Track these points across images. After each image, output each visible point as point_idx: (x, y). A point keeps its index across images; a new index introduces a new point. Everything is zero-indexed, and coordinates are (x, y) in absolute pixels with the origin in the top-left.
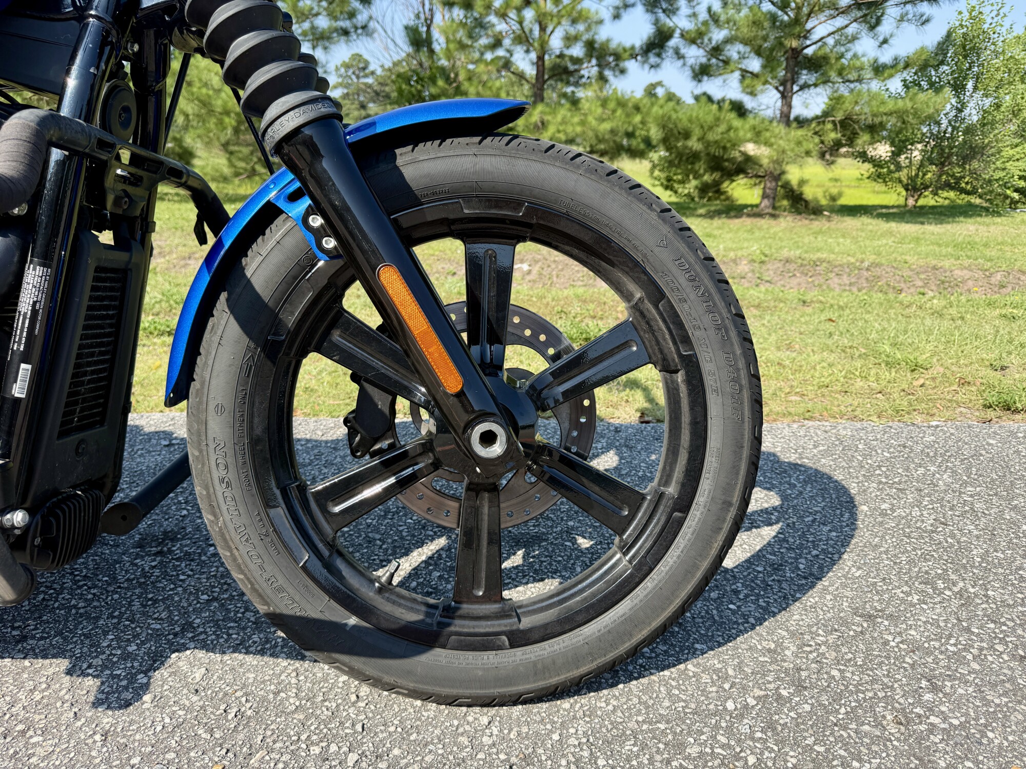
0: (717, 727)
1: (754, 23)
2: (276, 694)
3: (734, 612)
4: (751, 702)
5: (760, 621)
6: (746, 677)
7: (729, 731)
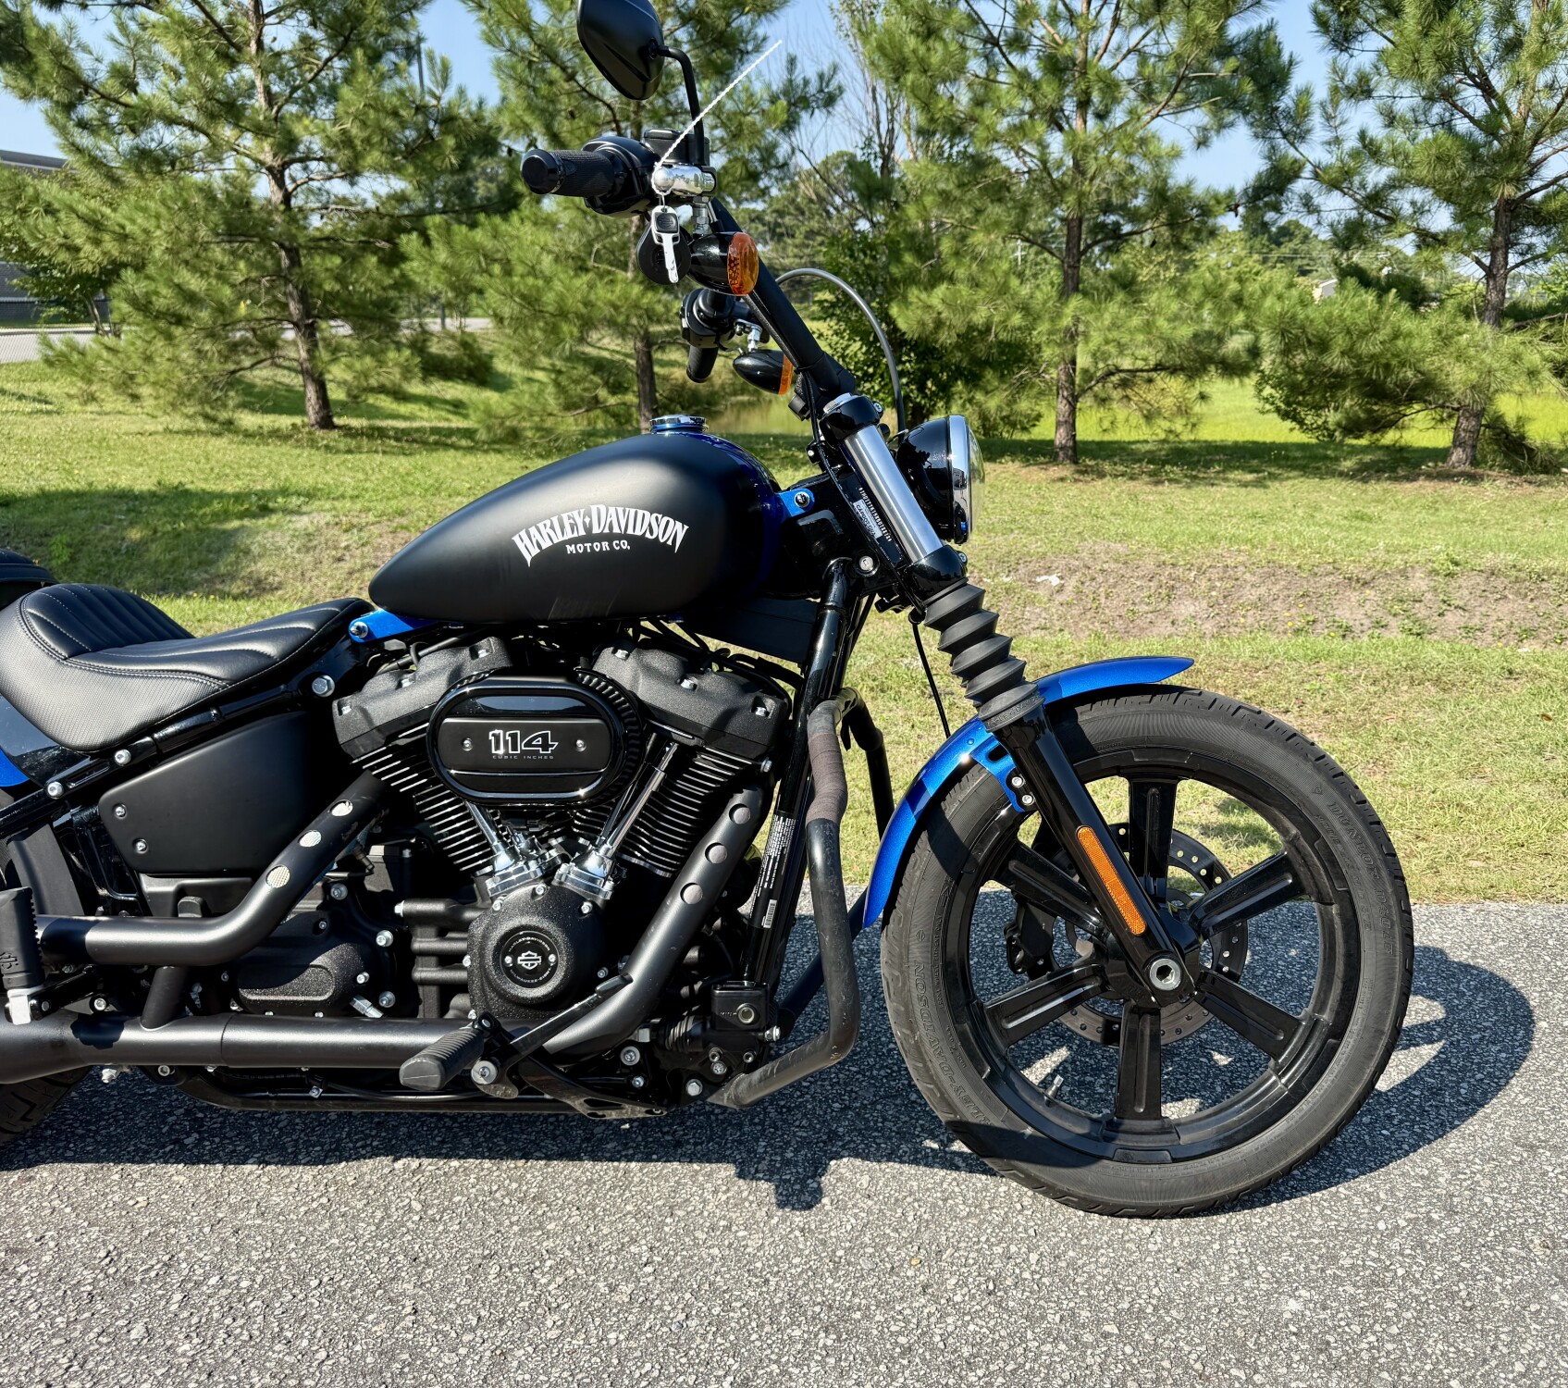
0: (1368, 1244)
1: (1438, 158)
2: (945, 1200)
3: (1387, 1139)
4: (1402, 1223)
5: (1414, 1148)
6: (1398, 1201)
7: (1380, 1247)
